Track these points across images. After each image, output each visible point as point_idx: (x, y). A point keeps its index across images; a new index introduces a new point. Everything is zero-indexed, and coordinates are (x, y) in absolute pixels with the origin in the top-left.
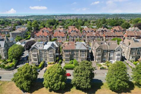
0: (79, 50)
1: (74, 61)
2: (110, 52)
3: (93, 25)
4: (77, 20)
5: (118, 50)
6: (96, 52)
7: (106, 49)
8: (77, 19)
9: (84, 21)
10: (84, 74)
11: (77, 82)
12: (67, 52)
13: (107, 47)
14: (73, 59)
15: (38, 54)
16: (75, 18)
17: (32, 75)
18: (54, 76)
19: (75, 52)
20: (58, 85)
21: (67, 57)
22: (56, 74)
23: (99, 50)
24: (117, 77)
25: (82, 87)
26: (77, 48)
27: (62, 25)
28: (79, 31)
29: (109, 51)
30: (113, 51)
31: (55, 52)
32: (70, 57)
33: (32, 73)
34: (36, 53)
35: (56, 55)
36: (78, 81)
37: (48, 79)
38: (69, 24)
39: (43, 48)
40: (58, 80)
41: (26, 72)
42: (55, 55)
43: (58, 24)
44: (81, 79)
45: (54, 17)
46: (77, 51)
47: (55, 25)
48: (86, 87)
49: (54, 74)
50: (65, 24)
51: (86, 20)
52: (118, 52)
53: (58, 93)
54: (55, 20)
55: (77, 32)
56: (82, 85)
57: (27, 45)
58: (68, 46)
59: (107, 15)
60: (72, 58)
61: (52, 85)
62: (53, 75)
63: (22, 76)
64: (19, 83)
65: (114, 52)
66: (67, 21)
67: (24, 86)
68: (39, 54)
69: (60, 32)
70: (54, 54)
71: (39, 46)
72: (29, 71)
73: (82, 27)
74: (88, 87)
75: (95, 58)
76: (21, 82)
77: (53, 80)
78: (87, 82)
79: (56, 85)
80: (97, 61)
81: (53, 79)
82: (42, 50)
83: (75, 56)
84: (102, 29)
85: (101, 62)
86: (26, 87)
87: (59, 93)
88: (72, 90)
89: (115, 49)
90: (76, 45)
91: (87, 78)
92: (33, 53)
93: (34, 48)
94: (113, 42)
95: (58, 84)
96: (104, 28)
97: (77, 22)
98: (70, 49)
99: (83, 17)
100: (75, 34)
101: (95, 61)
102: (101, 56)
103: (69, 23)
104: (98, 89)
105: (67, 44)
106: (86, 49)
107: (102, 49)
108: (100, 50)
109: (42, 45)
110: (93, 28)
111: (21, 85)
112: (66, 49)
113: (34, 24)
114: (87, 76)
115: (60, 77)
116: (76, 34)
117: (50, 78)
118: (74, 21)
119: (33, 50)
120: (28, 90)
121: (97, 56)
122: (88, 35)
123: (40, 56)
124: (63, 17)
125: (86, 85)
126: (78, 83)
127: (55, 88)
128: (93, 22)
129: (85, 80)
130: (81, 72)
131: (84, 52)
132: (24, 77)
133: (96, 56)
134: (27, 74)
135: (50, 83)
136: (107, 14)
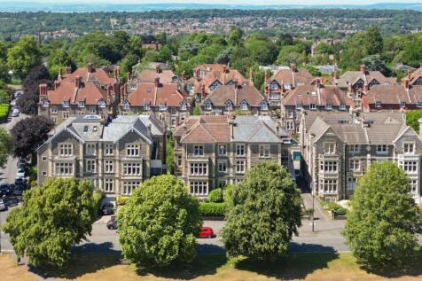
0: (247, 144)
1: (226, 192)
2: (373, 153)
3: (320, 62)
4: (237, 39)
5: (406, 146)
6: (318, 151)
7: (358, 142)
8: (241, 33)
9: (279, 43)
10: (263, 203)
11: (238, 232)
12: (196, 153)
13: (362, 136)
14: (222, 186)
15: (77, 162)
16: (227, 30)
17: (79, 212)
18: (161, 208)
19: (232, 154)
20: (172, 243)
21: (198, 176)
22: (167, 203)
23: (327, 146)
24: (376, 212)
25: (258, 246)
26: (241, 135)
27: (165, 59)
28: (251, 83)
29: (369, 149)
30: (387, 152)
31: (148, 154)
32: (210, 176)
33: (78, 204)
34: (71, 158)
35: (152, 169)
36: (243, 227)
37: (139, 220)
38: (200, 55)
39: (102, 137)
40: (174, 227)
41: (58, 198)
42: (148, 164)
43: (140, 54)
44: (254, 221)
45: (108, 24)
46: (240, 149)
47: (125, 60)
48: (272, 247)
49: (161, 203)
50: (174, 58)
51: (288, 39)
52: (408, 153)
53: (164, 279)
54: (126, 38)
55: (240, 87)
56: (257, 241)
57: (23, 134)
58: (201, 130)
59: (405, 12)
60: (220, 179)
61: (150, 245)
62: (156, 206)
63: (45, 209)
64: (30, 238)
65: (390, 154)
66: (185, 40)
67: (49, 248)
68: (81, 164)
69: (160, 85)
70: (144, 161)
71: (86, 129)
72: (69, 194)
73: (266, 68)
74: (276, 248)
75: (314, 180)
76: (39, 236)
77: (155, 223)
78: (273, 230)
79: (164, 241)
80: (321, 192)
81: (154, 220)
82: (96, 145)
83: (231, 172)
84: (360, 75)
85: (341, 199)
86: (59, 253)
87: (175, 278)
88: (220, 271)
89: (393, 143)
90: (235, 125)
91: (274, 216)
92: (57, 158)
93: (65, 136)
94: (389, 118)
95: (173, 238)
96: (367, 73)
97: (242, 45)
98: (212, 140)
99: (271, 23)
100: (228, 95)
101: (314, 192)
102: (336, 172)
103: (195, 52)
104: (316, 269)
105: (198, 123)
106: (277, 140)
107: (339, 142)
108: (332, 146)
109: (98, 124)
110: (320, 75)
111: (41, 246)
112: (193, 140)
113: (21, 54)
114: (273, 207)
115: (181, 215)
116: (232, 93)
117: (144, 215)
118: (224, 43)
119: (59, 144)
120: (64, 264)
121: (321, 172)
122: (289, 97)
123: (84, 170)
124: (161, 21)
125: (271, 241)
126: (242, 235)
127: (161, 252)
128: (324, 46)
129: (266, 221)
130: (254, 198)
131: (267, 152)
132: (55, 214)
133: (317, 168)
134: (64, 203)
135: (144, 235)
136: (408, 8)
